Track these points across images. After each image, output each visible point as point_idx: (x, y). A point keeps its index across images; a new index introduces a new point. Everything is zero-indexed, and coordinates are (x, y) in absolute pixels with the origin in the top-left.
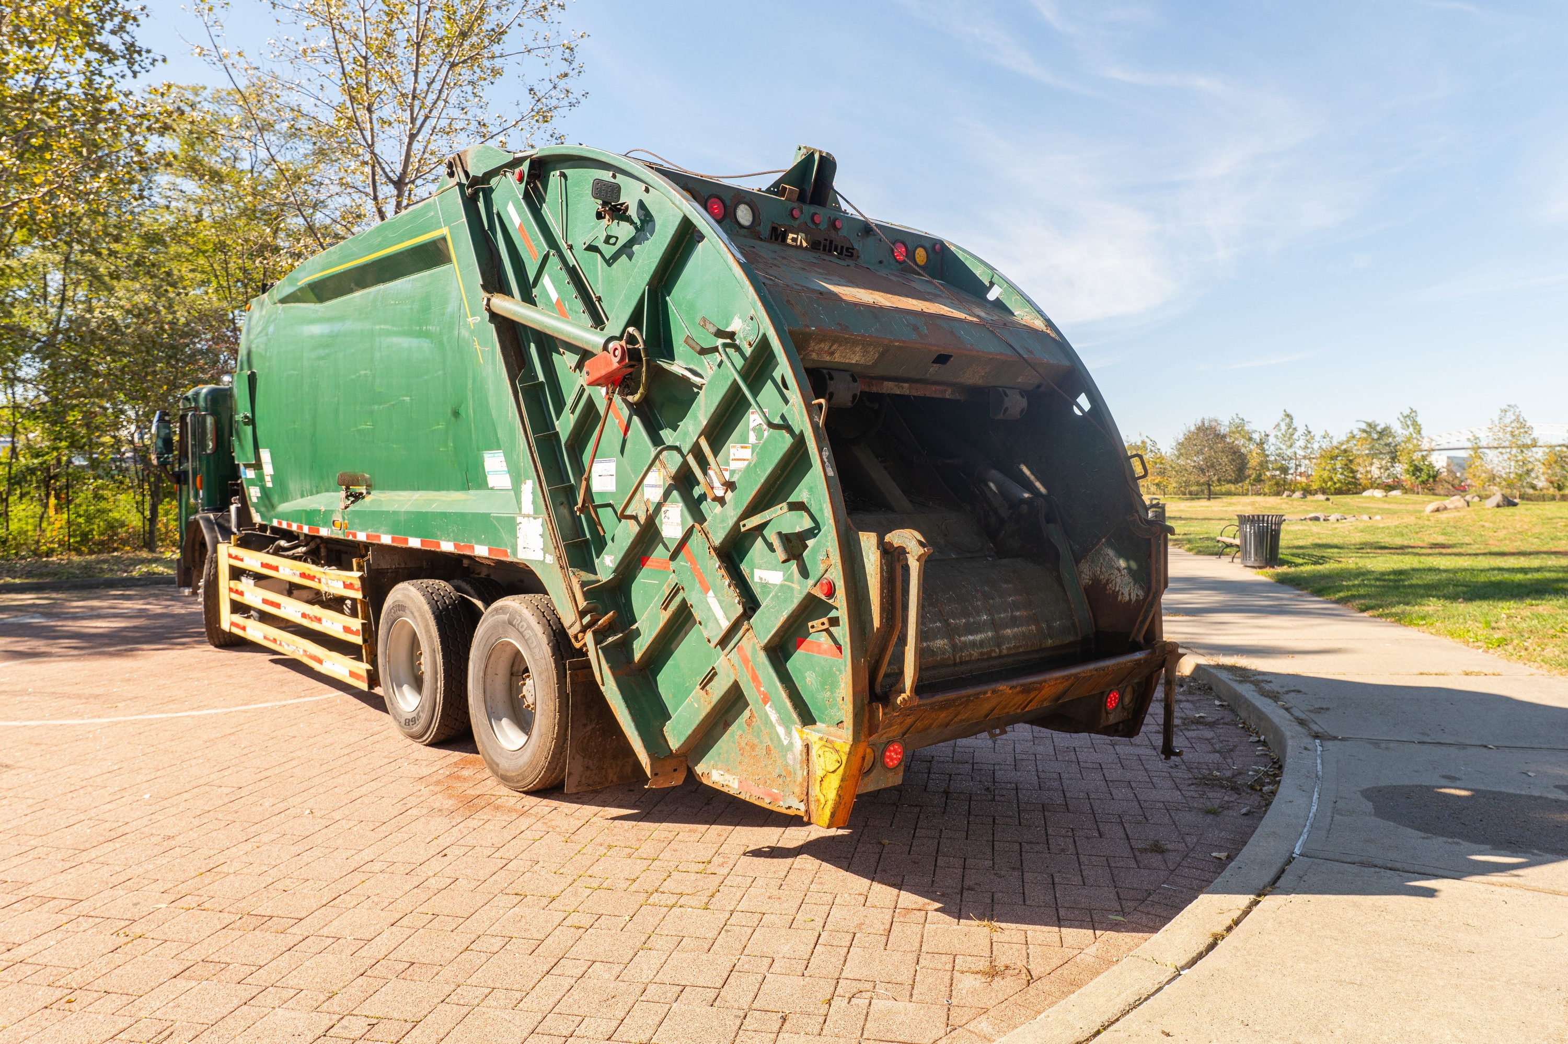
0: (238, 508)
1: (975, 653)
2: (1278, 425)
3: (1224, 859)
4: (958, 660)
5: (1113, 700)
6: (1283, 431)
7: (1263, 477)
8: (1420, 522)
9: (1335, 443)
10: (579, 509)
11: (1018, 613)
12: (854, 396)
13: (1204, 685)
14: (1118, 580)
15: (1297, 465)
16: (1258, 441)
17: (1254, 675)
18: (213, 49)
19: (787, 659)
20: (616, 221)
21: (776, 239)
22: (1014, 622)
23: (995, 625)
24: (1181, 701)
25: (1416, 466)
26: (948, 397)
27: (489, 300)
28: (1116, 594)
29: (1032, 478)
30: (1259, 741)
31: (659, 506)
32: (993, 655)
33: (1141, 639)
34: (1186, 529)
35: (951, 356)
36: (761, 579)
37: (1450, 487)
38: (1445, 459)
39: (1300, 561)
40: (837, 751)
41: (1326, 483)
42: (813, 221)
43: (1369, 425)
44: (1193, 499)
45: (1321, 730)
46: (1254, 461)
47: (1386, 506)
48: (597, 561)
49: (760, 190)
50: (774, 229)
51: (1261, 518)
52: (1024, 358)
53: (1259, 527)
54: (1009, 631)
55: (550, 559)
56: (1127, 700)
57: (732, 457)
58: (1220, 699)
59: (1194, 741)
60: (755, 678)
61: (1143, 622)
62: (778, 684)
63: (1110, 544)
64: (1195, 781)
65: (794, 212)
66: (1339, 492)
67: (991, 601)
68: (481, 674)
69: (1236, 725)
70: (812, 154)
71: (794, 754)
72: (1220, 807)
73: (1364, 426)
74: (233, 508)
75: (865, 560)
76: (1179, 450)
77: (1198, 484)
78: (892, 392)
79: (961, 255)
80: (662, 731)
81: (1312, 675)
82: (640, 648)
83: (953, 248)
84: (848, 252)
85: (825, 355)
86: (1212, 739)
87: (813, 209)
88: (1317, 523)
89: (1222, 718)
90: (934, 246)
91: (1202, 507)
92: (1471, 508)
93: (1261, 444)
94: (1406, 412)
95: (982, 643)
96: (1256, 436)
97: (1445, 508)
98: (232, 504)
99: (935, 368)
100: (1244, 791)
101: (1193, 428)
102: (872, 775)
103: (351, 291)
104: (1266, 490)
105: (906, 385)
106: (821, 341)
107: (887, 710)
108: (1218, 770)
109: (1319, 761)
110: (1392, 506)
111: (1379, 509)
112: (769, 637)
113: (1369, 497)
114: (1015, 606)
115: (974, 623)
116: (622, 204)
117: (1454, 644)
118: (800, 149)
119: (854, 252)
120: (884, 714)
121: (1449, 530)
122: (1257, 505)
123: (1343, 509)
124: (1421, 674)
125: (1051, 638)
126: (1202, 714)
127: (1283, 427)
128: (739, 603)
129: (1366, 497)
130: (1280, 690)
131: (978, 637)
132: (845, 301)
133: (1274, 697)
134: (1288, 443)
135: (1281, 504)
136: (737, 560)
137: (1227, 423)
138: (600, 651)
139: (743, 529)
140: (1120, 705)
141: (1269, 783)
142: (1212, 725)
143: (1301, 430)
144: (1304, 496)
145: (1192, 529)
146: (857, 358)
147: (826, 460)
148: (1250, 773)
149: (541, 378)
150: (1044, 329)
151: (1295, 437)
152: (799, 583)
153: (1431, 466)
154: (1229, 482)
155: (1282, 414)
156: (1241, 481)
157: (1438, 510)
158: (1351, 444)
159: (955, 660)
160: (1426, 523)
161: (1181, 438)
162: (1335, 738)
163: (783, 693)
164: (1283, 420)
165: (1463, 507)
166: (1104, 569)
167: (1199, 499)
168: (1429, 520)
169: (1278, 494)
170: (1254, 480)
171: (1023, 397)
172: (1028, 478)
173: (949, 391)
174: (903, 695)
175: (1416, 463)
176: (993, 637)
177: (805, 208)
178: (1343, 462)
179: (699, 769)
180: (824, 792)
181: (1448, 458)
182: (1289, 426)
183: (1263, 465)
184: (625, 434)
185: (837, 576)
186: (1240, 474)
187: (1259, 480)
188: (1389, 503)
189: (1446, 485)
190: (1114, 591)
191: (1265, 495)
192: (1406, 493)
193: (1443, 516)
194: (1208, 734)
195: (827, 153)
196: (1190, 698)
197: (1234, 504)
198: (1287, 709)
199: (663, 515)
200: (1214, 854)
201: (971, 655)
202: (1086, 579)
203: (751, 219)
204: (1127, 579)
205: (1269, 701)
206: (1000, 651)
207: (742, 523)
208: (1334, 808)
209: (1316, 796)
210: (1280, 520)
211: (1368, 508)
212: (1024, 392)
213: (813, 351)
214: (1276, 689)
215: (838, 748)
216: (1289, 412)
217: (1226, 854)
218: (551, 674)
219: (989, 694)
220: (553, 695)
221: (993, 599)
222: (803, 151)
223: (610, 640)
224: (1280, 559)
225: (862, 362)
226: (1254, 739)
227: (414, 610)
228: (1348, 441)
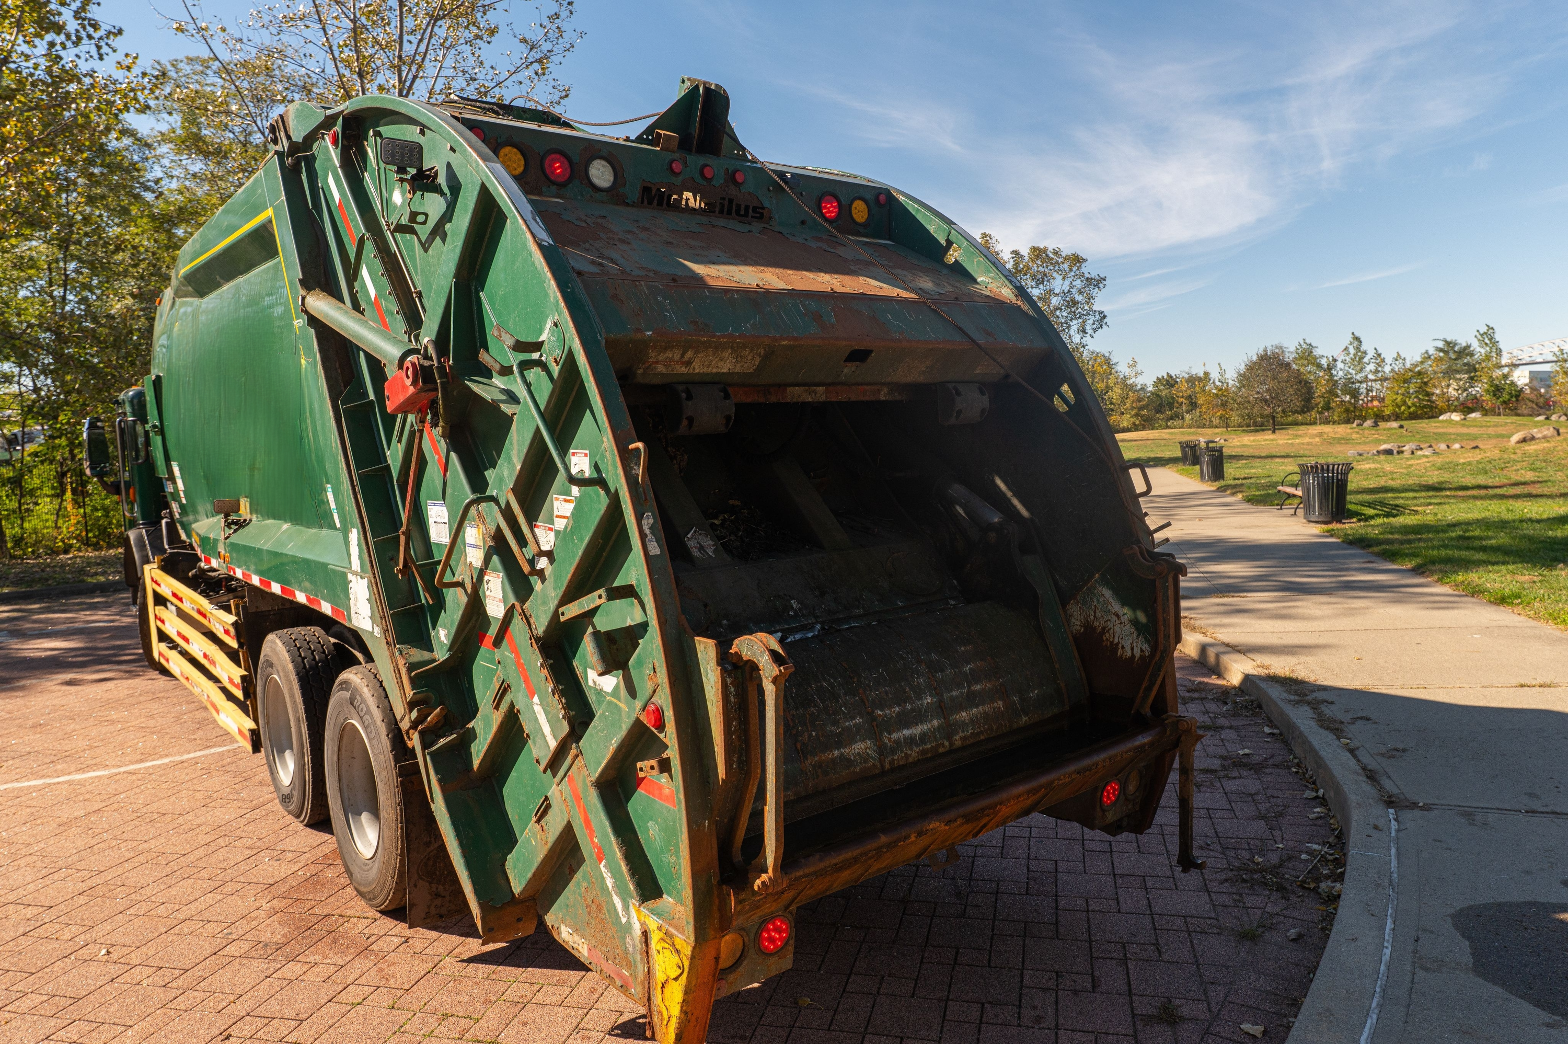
0: (167, 523)
1: (913, 753)
2: (1346, 349)
3: (1260, 1036)
4: (887, 766)
5: (1111, 792)
6: (1351, 356)
7: (1333, 405)
8: (1506, 456)
9: (1408, 365)
10: (400, 571)
11: (978, 687)
12: (728, 418)
13: (1252, 702)
14: (1117, 629)
15: (1368, 390)
16: (1326, 366)
17: (1313, 691)
18: (191, 21)
19: (628, 799)
20: (419, 193)
21: (650, 203)
22: (972, 700)
23: (942, 709)
24: (1222, 728)
25: (1497, 385)
26: (882, 398)
27: (303, 298)
28: (1114, 647)
29: (1009, 494)
30: (1317, 797)
31: (482, 573)
32: (941, 750)
33: (1147, 711)
34: (1247, 471)
35: (871, 351)
36: (595, 683)
37: (1535, 406)
38: (1527, 374)
39: (1371, 512)
40: (678, 952)
41: (1399, 407)
42: (702, 174)
43: (1448, 343)
44: (1257, 431)
45: (1395, 791)
46: (1320, 390)
47: (1465, 430)
48: (433, 634)
49: (627, 139)
50: (646, 190)
51: (1325, 467)
52: (977, 344)
53: (1323, 477)
54: (964, 714)
55: (377, 632)
56: (1131, 788)
57: (556, 513)
58: (1272, 725)
59: (1233, 797)
60: (587, 822)
61: (1149, 689)
62: (612, 838)
63: (1105, 582)
64: (1230, 874)
65: (674, 165)
66: (1413, 417)
67: (939, 675)
68: (335, 758)
69: (1289, 768)
70: (697, 87)
71: (632, 939)
72: (1259, 927)
73: (1441, 344)
74: (164, 522)
75: (704, 678)
76: (1240, 381)
77: (1262, 416)
78: (800, 400)
79: (911, 207)
80: (504, 865)
81: (1384, 690)
82: (478, 751)
83: (901, 198)
84: (756, 213)
85: (677, 367)
86: (1257, 794)
87: (701, 160)
88: (1390, 457)
89: (1272, 756)
90: (877, 198)
91: (1266, 440)
92: (1561, 437)
93: (1329, 369)
94: (1483, 329)
95: (923, 737)
96: (1324, 362)
97: (1533, 438)
98: (163, 518)
99: (848, 369)
100: (1293, 892)
101: (1255, 358)
102: (741, 969)
103: (219, 286)
104: (1336, 418)
105: (821, 389)
106: (665, 349)
107: (742, 896)
108: (1261, 852)
109: (1393, 851)
110: (1472, 431)
111: (1458, 434)
112: (600, 770)
113: (1446, 421)
114: (975, 677)
115: (913, 710)
116: (430, 170)
117: (1558, 633)
118: (683, 82)
119: (765, 212)
120: (738, 902)
121: (1539, 464)
122: (1325, 436)
123: (1418, 436)
124: (1522, 686)
125: (1026, 715)
126: (1247, 751)
127: (1352, 350)
128: (564, 717)
129: (1443, 421)
130: (1346, 718)
131: (917, 730)
132: (709, 288)
133: (1335, 728)
134: (1358, 368)
135: (1351, 434)
136: (570, 654)
137: (1292, 349)
138: (428, 757)
139: (562, 619)
140: (1122, 797)
141: (1327, 877)
142: (1257, 768)
143: (1371, 353)
144: (1376, 425)
145: (1253, 471)
146: (729, 366)
147: (647, 531)
148: (1304, 856)
149: (372, 396)
150: (1014, 300)
151: (1366, 360)
152: (627, 703)
153: (1513, 384)
154: (1297, 412)
155: (1349, 338)
156: (1308, 411)
157: (1524, 440)
158: (1426, 365)
159: (883, 766)
160: (1512, 456)
161: (1242, 368)
162: (1414, 806)
163: (617, 851)
164: (1351, 344)
165: (1553, 436)
166: (1098, 614)
167: (1263, 430)
168: (1515, 453)
169: (1348, 421)
170: (1322, 408)
171: (982, 393)
172: (1004, 494)
173: (885, 390)
174: (764, 877)
175: (1496, 382)
176: (940, 726)
177: (691, 158)
178: (1418, 385)
179: (550, 919)
180: (667, 1004)
181: (1531, 372)
182: (1358, 349)
183: (1332, 393)
184: (445, 475)
185: (664, 699)
186: (1307, 405)
187: (1327, 407)
188: (1468, 427)
189: (1530, 404)
190: (1112, 643)
191: (1334, 423)
192: (1486, 415)
193: (1531, 448)
194: (1252, 784)
195: (717, 85)
196: (1234, 723)
197: (1300, 436)
198: (1352, 751)
199: (486, 587)
200: (1246, 1027)
201: (907, 756)
202: (1077, 623)
203: (612, 179)
204: (1128, 628)
205: (1331, 737)
206: (951, 744)
207: (561, 610)
208: (1415, 952)
209: (1389, 925)
210: (1348, 467)
211: (1445, 434)
212: (983, 386)
213: (657, 362)
214: (1340, 716)
215: (678, 947)
216: (1357, 334)
217: (1262, 1028)
218: (390, 774)
219: (913, 838)
220: (393, 801)
221: (942, 671)
222: (687, 84)
223: (442, 742)
224: (1349, 510)
225: (738, 369)
226: (1309, 794)
227: (280, 669)
228: (1422, 363)
